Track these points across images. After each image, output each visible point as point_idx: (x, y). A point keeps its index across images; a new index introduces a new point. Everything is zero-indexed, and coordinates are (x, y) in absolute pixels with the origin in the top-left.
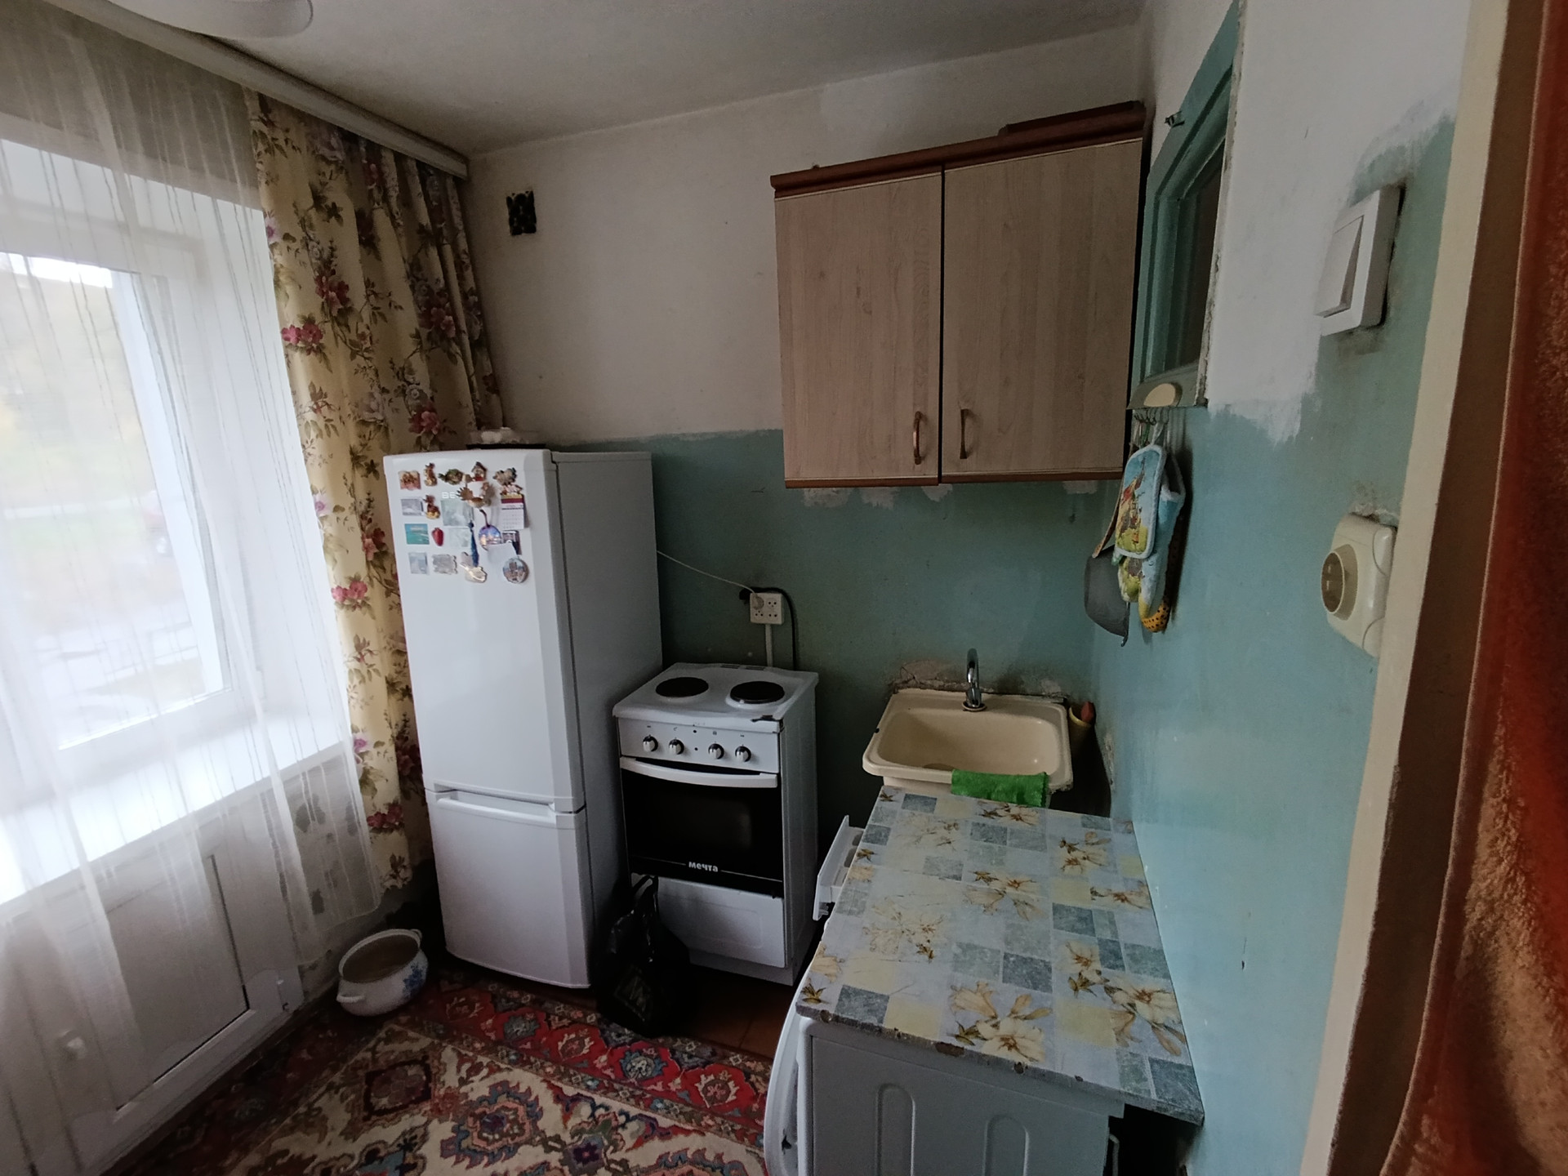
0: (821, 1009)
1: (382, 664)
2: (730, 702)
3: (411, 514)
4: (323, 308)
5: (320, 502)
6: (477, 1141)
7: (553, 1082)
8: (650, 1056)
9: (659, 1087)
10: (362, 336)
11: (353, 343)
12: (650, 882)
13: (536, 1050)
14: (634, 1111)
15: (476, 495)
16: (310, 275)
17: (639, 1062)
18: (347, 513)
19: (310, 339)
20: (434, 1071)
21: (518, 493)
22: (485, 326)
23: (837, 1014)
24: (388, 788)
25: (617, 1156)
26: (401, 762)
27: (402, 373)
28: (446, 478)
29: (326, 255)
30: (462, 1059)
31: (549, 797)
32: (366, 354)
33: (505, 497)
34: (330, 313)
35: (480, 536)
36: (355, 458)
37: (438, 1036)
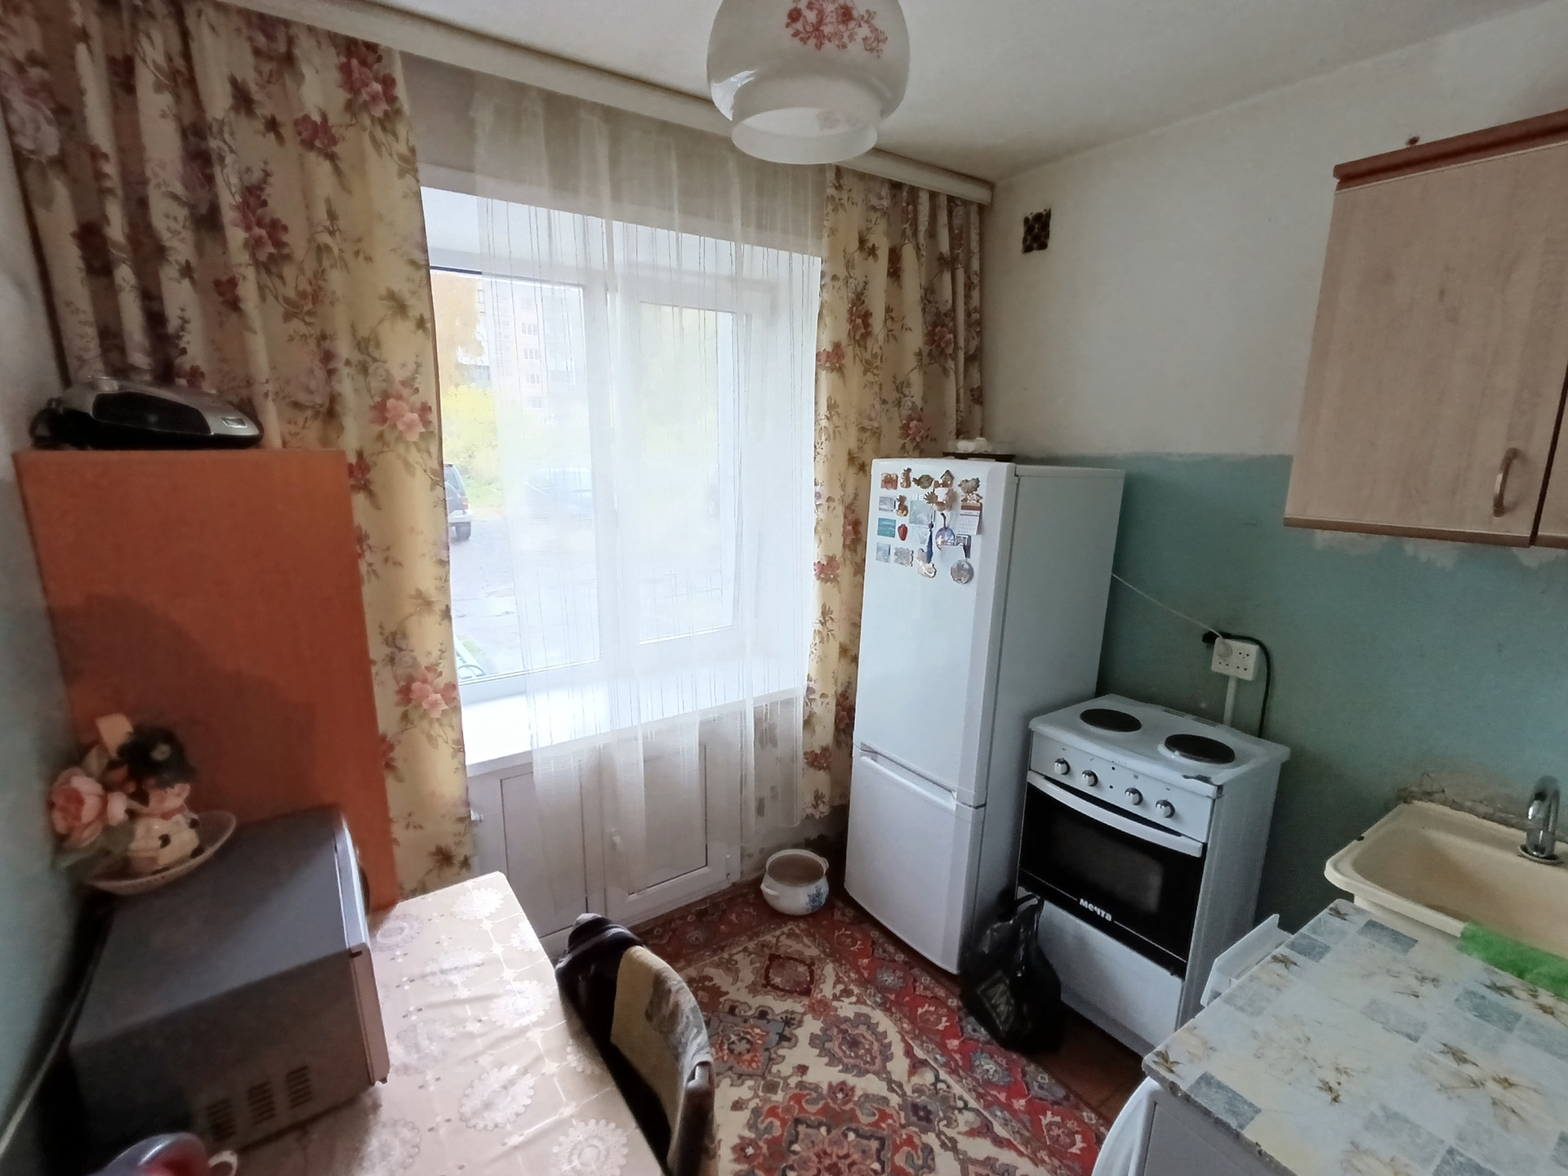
0: (1171, 1080)
1: (840, 633)
2: (1163, 750)
3: (885, 510)
4: (849, 333)
5: (819, 493)
6: (837, 1050)
7: (906, 1037)
8: (1001, 1066)
9: (1002, 1097)
10: (875, 356)
11: (867, 362)
12: (1035, 901)
13: (898, 1003)
14: (973, 1104)
15: (940, 500)
16: (846, 306)
17: (988, 1064)
18: (836, 503)
19: (835, 360)
20: (817, 977)
21: (978, 501)
22: (981, 341)
23: (1188, 1093)
24: (825, 734)
25: (950, 1132)
26: (840, 716)
27: (901, 387)
28: (918, 482)
29: (859, 290)
30: (838, 981)
31: (952, 784)
32: (875, 371)
33: (965, 504)
34: (854, 336)
35: (937, 536)
36: (852, 459)
37: (824, 952)
